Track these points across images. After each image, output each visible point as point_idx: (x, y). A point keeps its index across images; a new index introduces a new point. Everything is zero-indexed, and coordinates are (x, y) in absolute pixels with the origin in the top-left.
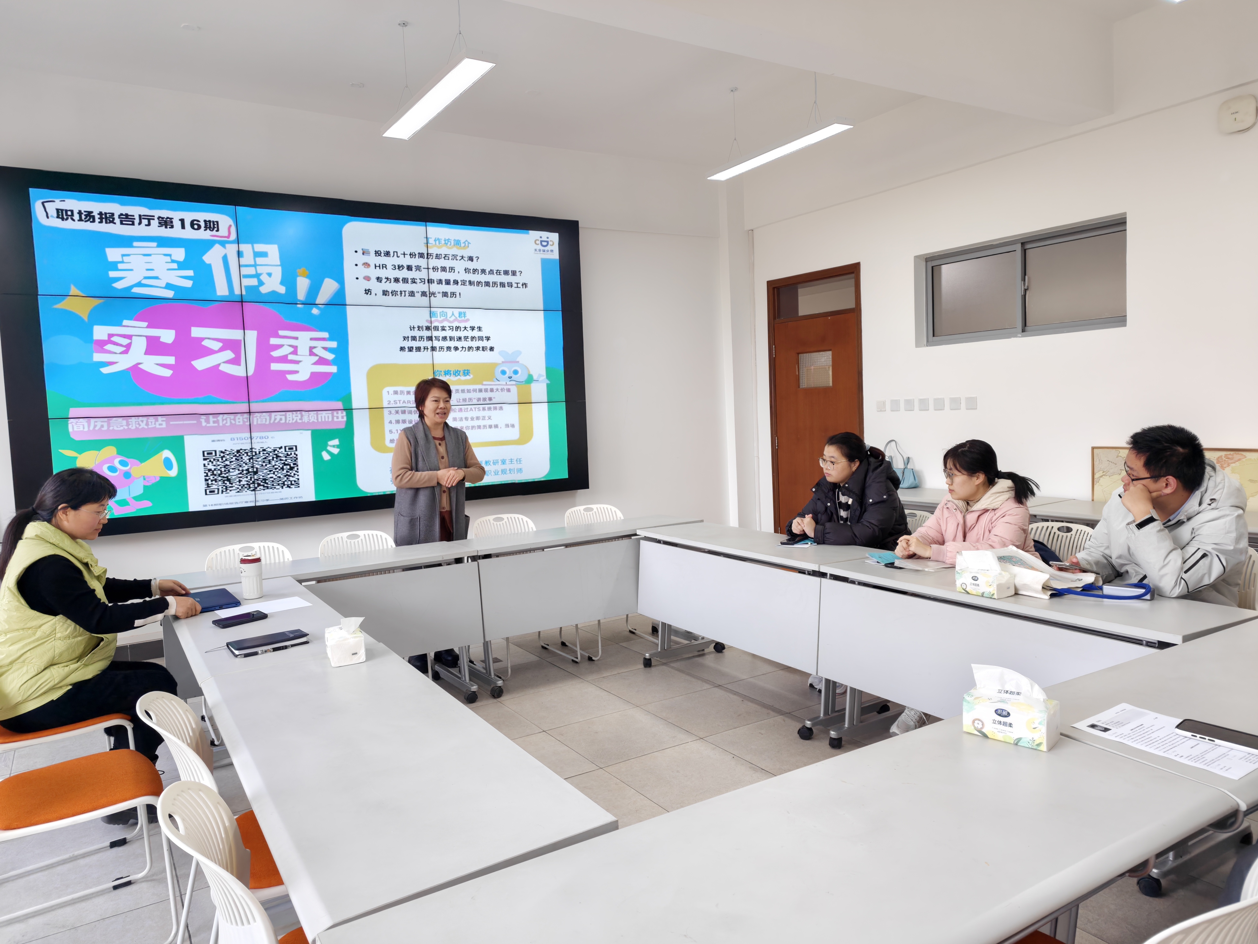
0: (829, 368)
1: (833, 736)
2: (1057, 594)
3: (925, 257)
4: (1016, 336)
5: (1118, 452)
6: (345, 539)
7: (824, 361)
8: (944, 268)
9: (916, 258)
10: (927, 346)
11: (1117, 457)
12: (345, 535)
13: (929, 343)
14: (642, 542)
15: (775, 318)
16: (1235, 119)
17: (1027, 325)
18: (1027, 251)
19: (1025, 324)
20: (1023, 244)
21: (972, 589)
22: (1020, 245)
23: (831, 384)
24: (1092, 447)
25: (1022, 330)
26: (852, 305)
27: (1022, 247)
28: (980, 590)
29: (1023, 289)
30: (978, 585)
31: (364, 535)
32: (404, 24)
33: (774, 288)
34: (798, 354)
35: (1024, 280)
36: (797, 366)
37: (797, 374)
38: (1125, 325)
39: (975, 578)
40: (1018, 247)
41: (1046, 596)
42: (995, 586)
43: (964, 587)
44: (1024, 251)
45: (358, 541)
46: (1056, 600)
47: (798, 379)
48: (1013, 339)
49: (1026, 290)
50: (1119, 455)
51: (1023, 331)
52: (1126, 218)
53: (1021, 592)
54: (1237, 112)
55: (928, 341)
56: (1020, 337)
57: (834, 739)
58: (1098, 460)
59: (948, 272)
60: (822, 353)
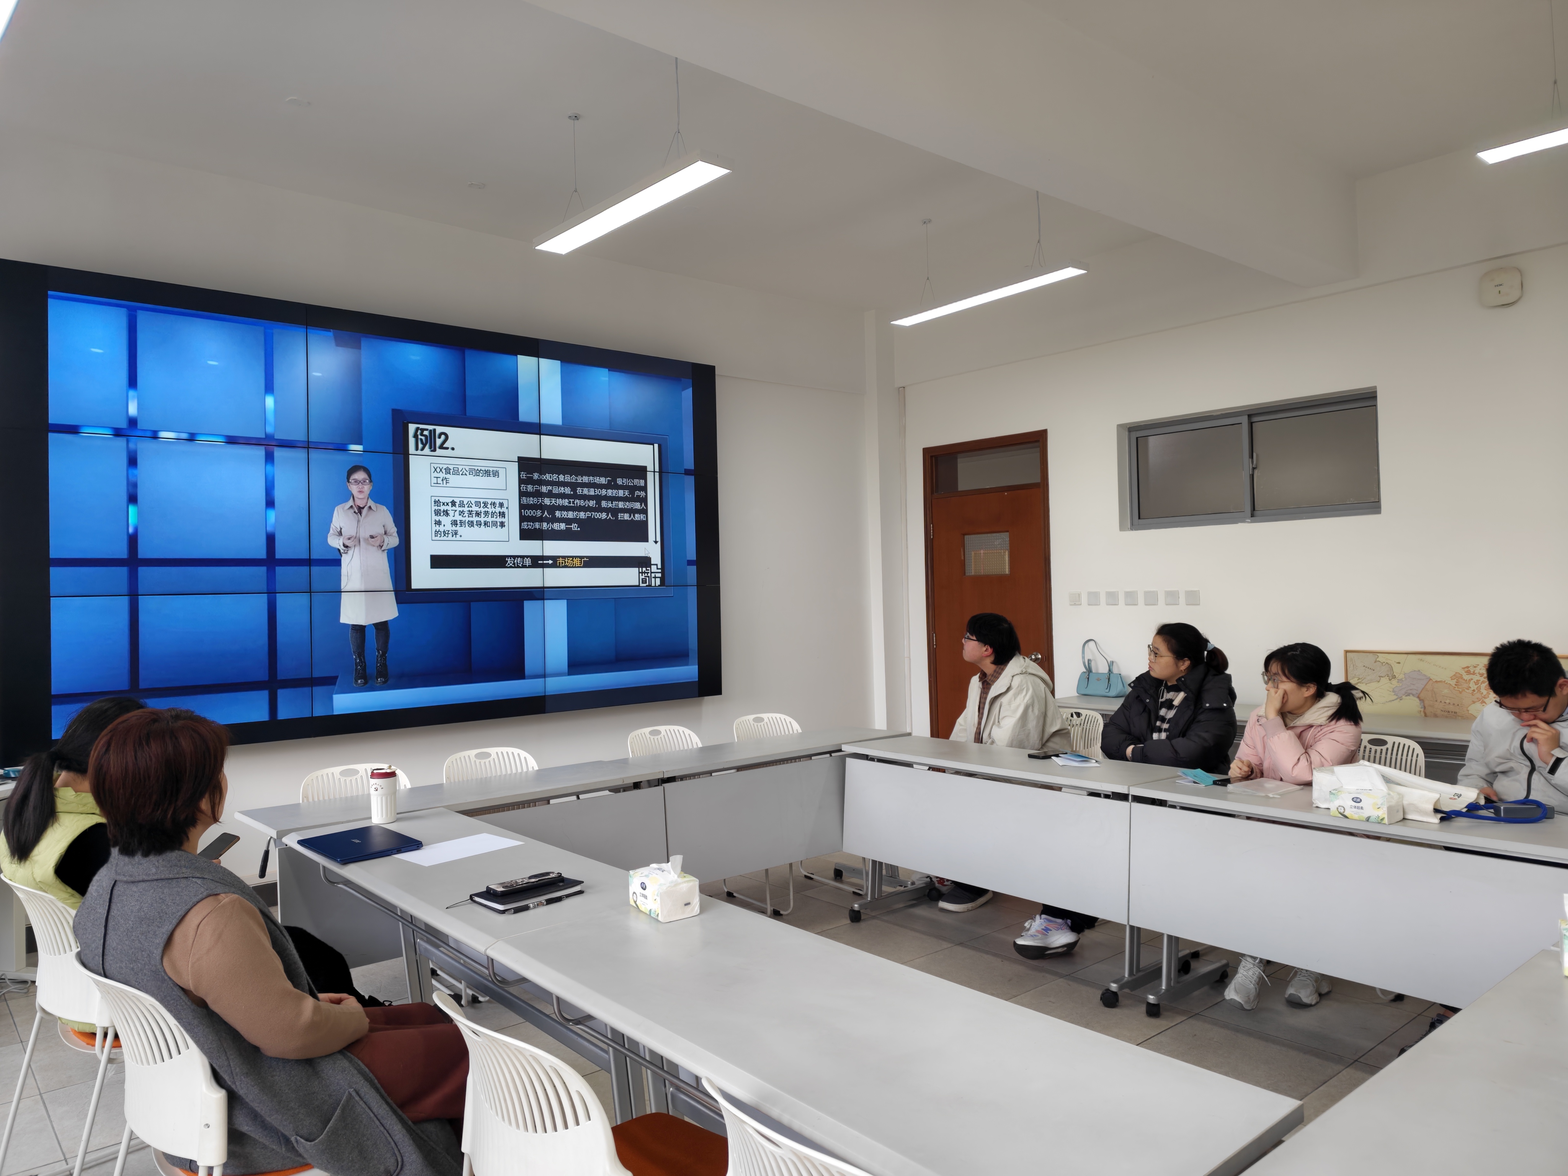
0: (1004, 552)
1: (1152, 1002)
2: (1447, 817)
3: (1128, 427)
4: (1243, 521)
5: (1377, 656)
6: (473, 759)
7: (999, 544)
8: (1151, 440)
9: (1120, 427)
10: (1132, 529)
11: (1375, 662)
12: (473, 753)
13: (1134, 527)
14: (848, 760)
15: (932, 493)
16: (1500, 291)
17: (1256, 509)
18: (1254, 424)
19: (1253, 509)
20: (1250, 416)
21: (1353, 813)
22: (1246, 417)
23: (1007, 571)
24: (1345, 651)
25: (1251, 514)
26: (1037, 479)
27: (1248, 419)
28: (1365, 814)
29: (1251, 468)
30: (1362, 808)
31: (497, 753)
32: (576, 117)
33: (932, 457)
34: (964, 535)
35: (1252, 457)
36: (962, 550)
37: (963, 558)
38: (1379, 512)
39: (1357, 800)
40: (1244, 420)
41: (1435, 820)
42: (1385, 809)
43: (1342, 811)
44: (1251, 424)
45: (489, 761)
46: (1445, 823)
47: (963, 564)
48: (1240, 525)
49: (1254, 469)
50: (1378, 660)
51: (1252, 516)
52: (1376, 392)
53: (1409, 817)
54: (1501, 285)
55: (1132, 524)
56: (1248, 522)
57: (1154, 1005)
58: (1352, 666)
59: (1154, 443)
60: (995, 534)
